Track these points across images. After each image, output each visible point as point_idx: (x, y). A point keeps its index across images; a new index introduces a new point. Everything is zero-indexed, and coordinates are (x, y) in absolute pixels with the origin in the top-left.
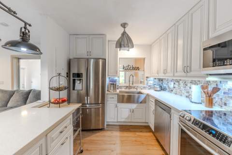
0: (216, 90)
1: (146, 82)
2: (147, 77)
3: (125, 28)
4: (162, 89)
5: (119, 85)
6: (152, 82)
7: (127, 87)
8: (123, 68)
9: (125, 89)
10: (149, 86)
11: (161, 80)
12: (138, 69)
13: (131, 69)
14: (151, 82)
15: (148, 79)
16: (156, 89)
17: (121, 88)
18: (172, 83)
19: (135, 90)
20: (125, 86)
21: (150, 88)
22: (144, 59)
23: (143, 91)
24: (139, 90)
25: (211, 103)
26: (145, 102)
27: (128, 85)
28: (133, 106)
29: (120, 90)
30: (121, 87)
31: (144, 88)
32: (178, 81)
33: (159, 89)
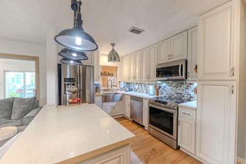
0: (160, 87)
1: (118, 85)
3: (113, 46)
4: (131, 90)
6: (123, 85)
8: (101, 74)
11: (128, 84)
12: (112, 75)
13: (107, 74)
15: (120, 83)
16: (126, 90)
18: (137, 85)
19: (111, 92)
21: (122, 89)
22: (117, 67)
23: (117, 92)
24: (115, 92)
25: (158, 94)
26: (122, 100)
28: (114, 104)
32: (141, 84)
33: (128, 90)
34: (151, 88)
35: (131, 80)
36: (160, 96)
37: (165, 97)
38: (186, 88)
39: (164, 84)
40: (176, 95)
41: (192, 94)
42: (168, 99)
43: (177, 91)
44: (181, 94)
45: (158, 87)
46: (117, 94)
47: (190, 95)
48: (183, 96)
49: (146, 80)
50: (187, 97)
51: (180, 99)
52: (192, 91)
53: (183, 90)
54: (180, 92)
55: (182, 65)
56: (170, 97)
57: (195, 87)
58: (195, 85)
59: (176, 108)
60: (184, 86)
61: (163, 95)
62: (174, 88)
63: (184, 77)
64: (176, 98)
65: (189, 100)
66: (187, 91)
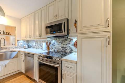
1: (17, 43)
2: (18, 40)
4: (29, 47)
6: (22, 43)
10: (20, 46)
11: (28, 42)
15: (19, 42)
16: (25, 48)
18: (34, 43)
21: (21, 47)
22: (15, 28)
24: (11, 50)
26: (17, 57)
31: (16, 47)
32: (37, 42)
33: (27, 47)
34: (44, 45)
35: (28, 39)
36: (50, 50)
37: (54, 51)
38: (68, 43)
39: (54, 41)
40: (61, 49)
41: (73, 47)
42: (56, 52)
43: (63, 46)
44: (65, 48)
45: (48, 43)
46: (13, 51)
47: (71, 48)
48: (67, 50)
49: (39, 37)
50: (69, 50)
51: (65, 52)
52: (72, 45)
53: (66, 45)
54: (64, 46)
55: (64, 23)
56: (58, 51)
57: (74, 42)
58: (75, 40)
59: (60, 62)
60: (67, 42)
61: (53, 50)
62: (60, 44)
63: (66, 33)
64: (62, 51)
65: (71, 52)
66: (69, 45)
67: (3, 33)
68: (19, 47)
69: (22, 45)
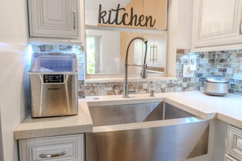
2: (181, 52)
5: (86, 81)
7: (115, 86)
8: (101, 18)
9: (109, 93)
10: (185, 80)
12: (149, 22)
13: (127, 20)
14: (191, 68)
15: (184, 57)
17: (94, 93)
20: (106, 84)
27: (121, 79)
29: (90, 99)
30: (93, 88)
31: (171, 85)
33: (222, 89)
67: (132, 18)
68: (181, 85)
69: (192, 75)
